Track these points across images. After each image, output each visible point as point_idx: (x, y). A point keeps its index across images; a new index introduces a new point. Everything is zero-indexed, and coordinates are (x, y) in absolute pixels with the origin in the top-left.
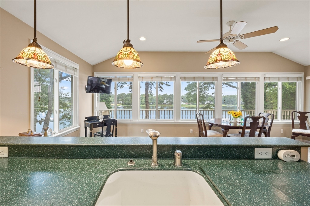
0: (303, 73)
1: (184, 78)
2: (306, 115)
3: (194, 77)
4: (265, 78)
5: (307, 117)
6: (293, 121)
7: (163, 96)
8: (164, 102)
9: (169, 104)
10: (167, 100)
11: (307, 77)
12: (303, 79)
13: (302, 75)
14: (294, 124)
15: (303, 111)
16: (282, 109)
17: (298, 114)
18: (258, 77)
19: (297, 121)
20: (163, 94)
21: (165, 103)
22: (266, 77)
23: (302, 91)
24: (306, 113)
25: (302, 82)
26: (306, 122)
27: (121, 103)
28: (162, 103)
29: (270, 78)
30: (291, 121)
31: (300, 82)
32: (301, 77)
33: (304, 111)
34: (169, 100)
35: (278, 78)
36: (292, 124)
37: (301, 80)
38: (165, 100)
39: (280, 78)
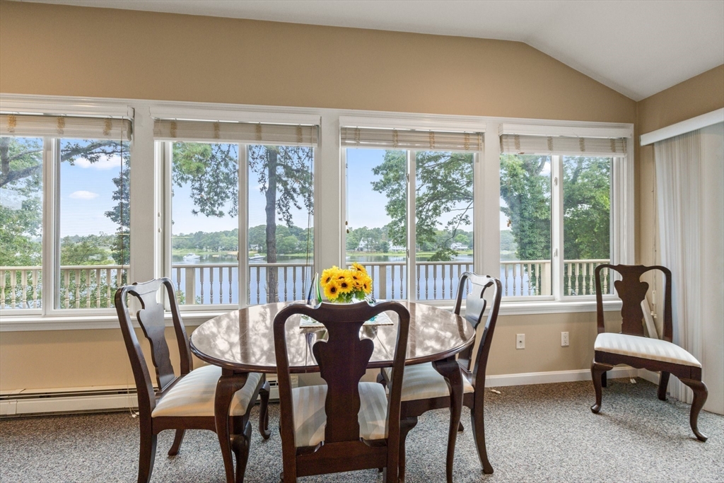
0: (632, 125)
1: (171, 128)
2: (644, 277)
3: (217, 126)
4: (501, 138)
5: (646, 286)
6: (599, 299)
7: (356, 231)
8: (360, 246)
9: (370, 250)
10: (366, 242)
11: (643, 137)
12: (631, 148)
13: (627, 131)
14: (604, 310)
15: (632, 263)
16: (565, 258)
17: (617, 276)
18: (478, 134)
19: (612, 299)
20: (357, 228)
21: (362, 250)
22: (507, 135)
23: (628, 190)
24: (643, 269)
25: (628, 159)
26: (643, 304)
27: (257, 248)
28: (354, 249)
29: (521, 140)
30: (591, 300)
31: (622, 156)
32: (624, 140)
33: (636, 262)
34: (372, 242)
35: (546, 141)
36: (596, 310)
37: (624, 150)
38: (361, 242)
39: (554, 141)
